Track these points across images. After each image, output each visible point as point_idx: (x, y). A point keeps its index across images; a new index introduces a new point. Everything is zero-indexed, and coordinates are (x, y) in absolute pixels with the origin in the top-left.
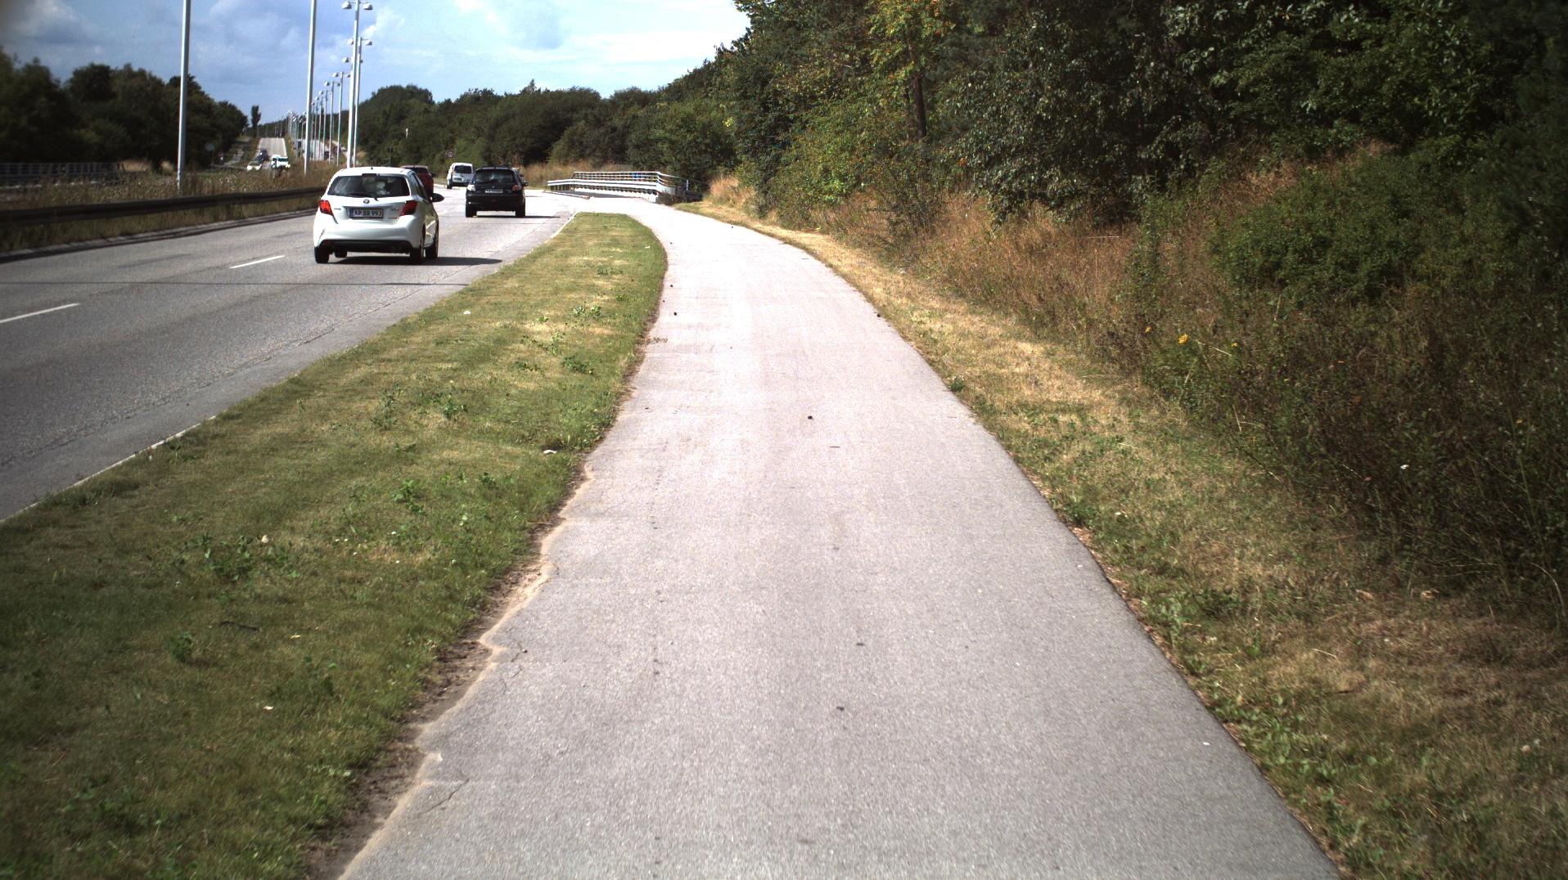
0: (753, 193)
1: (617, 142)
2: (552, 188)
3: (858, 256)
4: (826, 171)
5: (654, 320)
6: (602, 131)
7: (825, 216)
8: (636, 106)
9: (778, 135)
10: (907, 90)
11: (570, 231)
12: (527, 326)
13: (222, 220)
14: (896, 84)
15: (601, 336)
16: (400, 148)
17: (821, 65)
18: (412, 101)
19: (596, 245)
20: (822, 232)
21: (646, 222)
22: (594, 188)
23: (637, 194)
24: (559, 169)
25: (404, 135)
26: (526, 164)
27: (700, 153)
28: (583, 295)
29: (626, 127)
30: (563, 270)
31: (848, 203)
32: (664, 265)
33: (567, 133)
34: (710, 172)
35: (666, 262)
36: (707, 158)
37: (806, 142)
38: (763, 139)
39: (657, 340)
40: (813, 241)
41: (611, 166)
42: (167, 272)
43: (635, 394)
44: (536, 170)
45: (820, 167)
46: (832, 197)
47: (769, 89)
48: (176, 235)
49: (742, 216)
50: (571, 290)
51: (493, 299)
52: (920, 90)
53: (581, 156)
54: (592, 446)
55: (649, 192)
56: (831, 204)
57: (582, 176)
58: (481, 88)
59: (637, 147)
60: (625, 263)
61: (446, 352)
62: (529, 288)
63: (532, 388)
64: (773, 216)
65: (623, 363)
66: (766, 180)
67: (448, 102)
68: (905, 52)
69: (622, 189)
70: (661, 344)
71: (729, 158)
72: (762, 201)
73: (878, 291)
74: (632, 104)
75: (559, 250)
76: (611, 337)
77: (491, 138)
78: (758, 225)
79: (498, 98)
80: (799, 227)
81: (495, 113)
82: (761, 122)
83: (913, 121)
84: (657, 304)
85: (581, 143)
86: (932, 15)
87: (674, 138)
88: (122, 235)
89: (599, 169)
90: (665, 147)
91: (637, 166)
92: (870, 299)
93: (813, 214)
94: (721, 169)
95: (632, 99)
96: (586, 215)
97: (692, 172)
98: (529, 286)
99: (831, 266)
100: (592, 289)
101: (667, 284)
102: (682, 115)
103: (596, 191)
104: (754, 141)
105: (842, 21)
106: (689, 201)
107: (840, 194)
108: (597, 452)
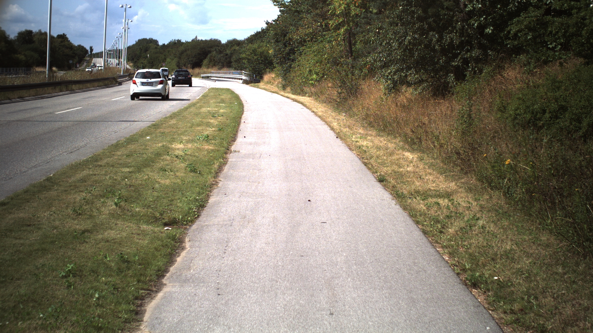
0: (280, 80)
1: (228, 59)
2: (203, 77)
3: (325, 107)
4: (310, 71)
5: (234, 141)
6: (222, 55)
7: (310, 89)
8: (235, 46)
9: (290, 56)
10: (344, 37)
11: (205, 96)
12: (173, 146)
13: (64, 91)
14: (340, 35)
15: (207, 150)
16: (145, 62)
17: (308, 27)
18: (150, 44)
19: (214, 102)
20: (309, 96)
21: (237, 92)
22: (218, 77)
23: (235, 80)
24: (206, 70)
25: (147, 57)
26: (193, 68)
27: (259, 63)
28: (204, 128)
29: (231, 54)
30: (197, 115)
31: (319, 84)
32: (242, 112)
33: (209, 56)
34: (263, 71)
35: (243, 110)
36: (262, 66)
37: (302, 60)
38: (284, 58)
39: (235, 151)
40: (305, 101)
41: (226, 69)
42: (27, 115)
43: (220, 185)
44: (197, 70)
45: (308, 69)
46: (313, 82)
47: (287, 38)
48: (42, 98)
49: (276, 89)
50: (199, 125)
51: (162, 130)
52: (350, 37)
53: (214, 65)
54: (192, 222)
55: (239, 79)
56: (312, 85)
57: (214, 73)
58: (177, 39)
59: (236, 61)
60: (226, 111)
61: (130, 161)
62: (181, 124)
63: (167, 183)
64: (288, 89)
65: (216, 166)
66: (285, 74)
67: (164, 45)
68: (344, 21)
69: (229, 78)
70: (236, 154)
71: (271, 66)
72: (284, 82)
73: (335, 124)
74: (234, 45)
75: (198, 105)
76: (212, 150)
77: (180, 58)
78: (282, 93)
79: (183, 43)
80: (299, 94)
81: (182, 48)
82: (284, 51)
83: (347, 50)
84: (237, 132)
85: (214, 60)
86: (355, 6)
87: (249, 58)
88: (18, 98)
89: (221, 70)
90: (245, 61)
91: (236, 69)
92: (332, 129)
93: (305, 89)
94: (268, 70)
95: (234, 43)
96: (213, 89)
97: (256, 71)
98: (180, 123)
99: (313, 112)
100: (208, 125)
101: (242, 121)
102: (253, 49)
103: (219, 79)
104: (280, 59)
105: (317, 9)
106: (255, 83)
107: (316, 80)
108: (194, 227)
